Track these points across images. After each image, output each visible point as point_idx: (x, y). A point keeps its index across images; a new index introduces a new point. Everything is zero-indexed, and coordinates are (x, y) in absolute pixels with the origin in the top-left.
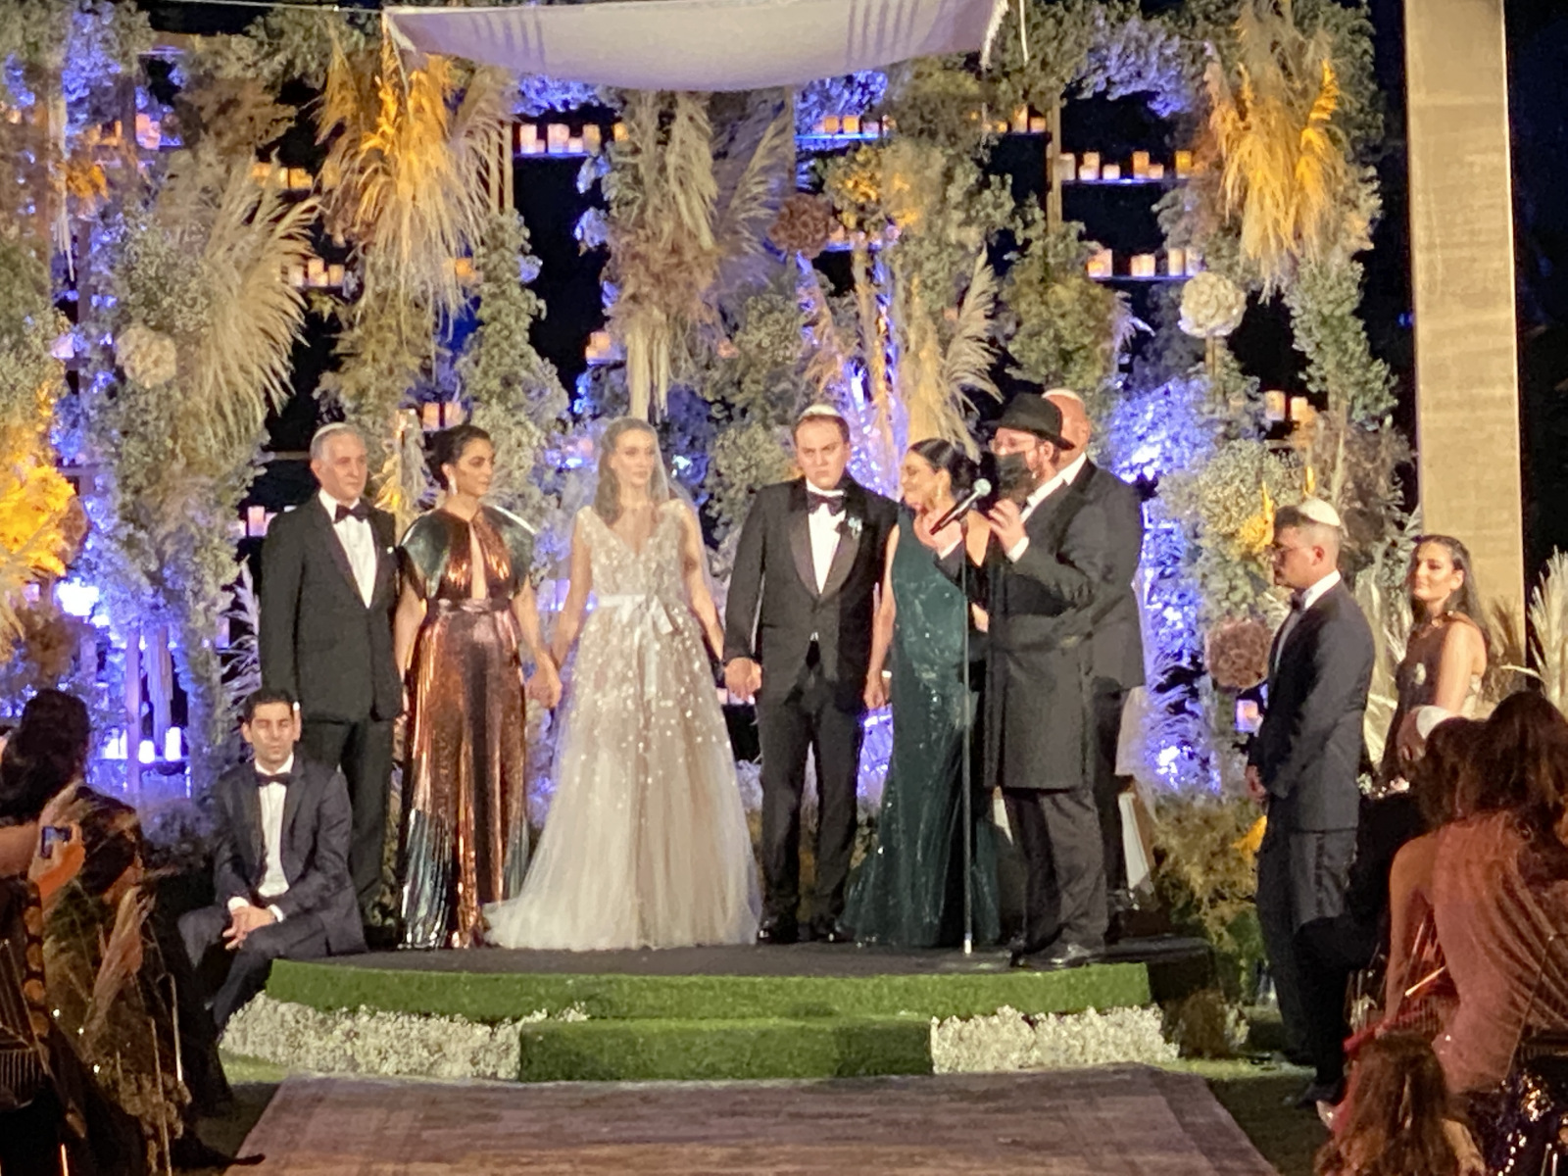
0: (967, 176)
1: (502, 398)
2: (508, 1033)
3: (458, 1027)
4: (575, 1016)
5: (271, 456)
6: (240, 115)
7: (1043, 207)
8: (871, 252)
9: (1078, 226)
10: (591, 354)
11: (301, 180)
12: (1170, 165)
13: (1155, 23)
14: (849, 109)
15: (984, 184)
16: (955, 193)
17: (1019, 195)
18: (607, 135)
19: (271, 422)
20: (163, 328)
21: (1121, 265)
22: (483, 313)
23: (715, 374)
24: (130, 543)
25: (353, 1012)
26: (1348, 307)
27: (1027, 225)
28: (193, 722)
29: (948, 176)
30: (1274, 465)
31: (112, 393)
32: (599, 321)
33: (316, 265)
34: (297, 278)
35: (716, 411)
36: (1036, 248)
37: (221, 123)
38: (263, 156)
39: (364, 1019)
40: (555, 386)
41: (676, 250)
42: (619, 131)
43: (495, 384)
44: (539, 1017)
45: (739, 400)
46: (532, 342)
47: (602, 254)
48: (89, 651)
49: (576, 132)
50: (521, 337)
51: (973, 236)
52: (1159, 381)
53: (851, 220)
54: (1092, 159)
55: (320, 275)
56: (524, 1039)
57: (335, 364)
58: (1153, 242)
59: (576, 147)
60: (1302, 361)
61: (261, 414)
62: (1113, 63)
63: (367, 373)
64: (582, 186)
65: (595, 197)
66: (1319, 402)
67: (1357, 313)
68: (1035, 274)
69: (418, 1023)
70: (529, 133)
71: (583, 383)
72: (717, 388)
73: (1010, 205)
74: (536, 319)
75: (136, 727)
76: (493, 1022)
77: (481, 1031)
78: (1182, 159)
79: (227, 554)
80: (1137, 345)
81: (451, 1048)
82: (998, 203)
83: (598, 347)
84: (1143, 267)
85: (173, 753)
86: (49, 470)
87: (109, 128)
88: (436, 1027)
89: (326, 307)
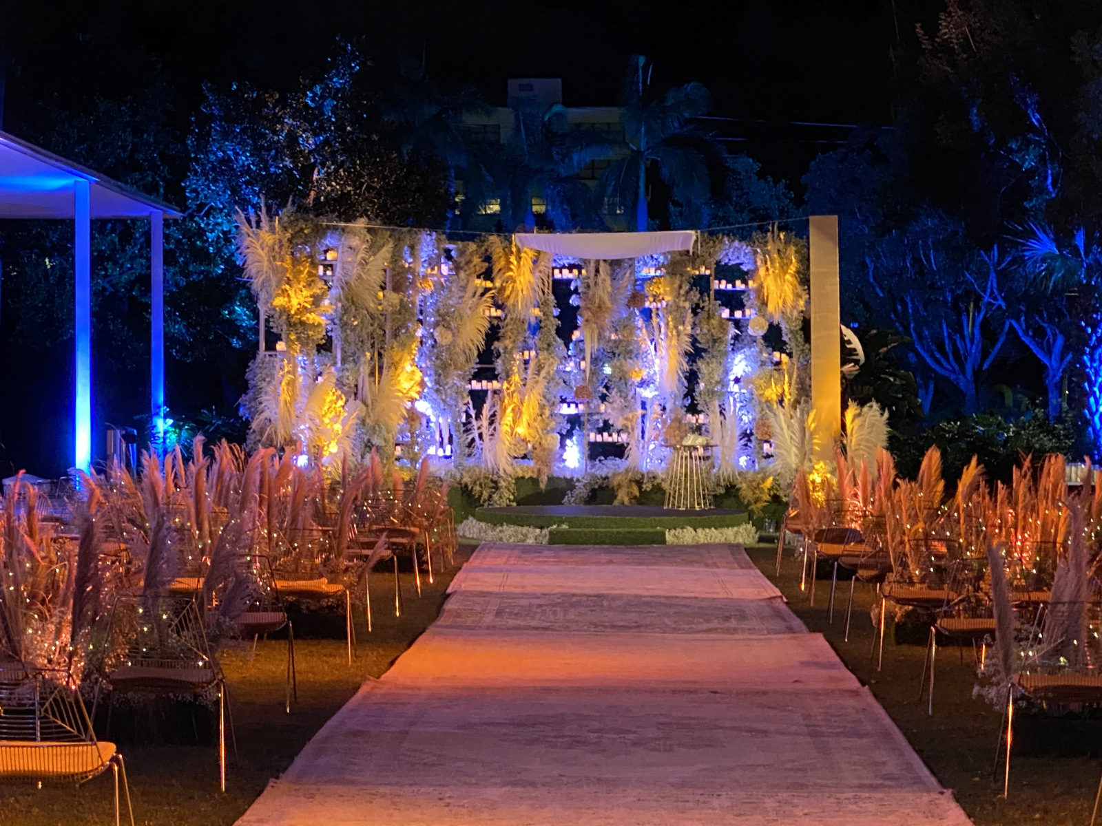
0: (686, 287)
1: (547, 350)
2: (545, 531)
3: (531, 529)
4: (565, 527)
5: (479, 366)
6: (471, 265)
7: (709, 297)
8: (658, 309)
9: (719, 302)
10: (574, 338)
11: (489, 284)
12: (747, 284)
13: (743, 243)
14: (652, 266)
15: (691, 289)
16: (682, 292)
17: (701, 293)
18: (580, 273)
19: (479, 355)
20: (448, 328)
21: (732, 314)
22: (542, 325)
23: (610, 344)
24: (437, 391)
25: (502, 525)
26: (798, 328)
27: (703, 302)
28: (454, 443)
29: (680, 287)
30: (776, 374)
31: (433, 347)
32: (576, 327)
33: (493, 310)
34: (487, 313)
35: (610, 355)
36: (706, 309)
37: (466, 268)
38: (478, 277)
39: (505, 527)
40: (563, 347)
41: (600, 307)
42: (584, 272)
43: (545, 346)
44: (555, 527)
45: (617, 352)
46: (557, 333)
47: (578, 307)
48: (424, 422)
49: (571, 272)
50: (553, 332)
51: (687, 305)
52: (742, 348)
53: (651, 299)
54: (724, 282)
55: (495, 312)
56: (551, 533)
57: (498, 339)
58: (741, 306)
59: (570, 276)
60: (785, 343)
61: (476, 353)
62: (730, 254)
63: (507, 342)
64: (572, 288)
65: (576, 291)
66: (790, 355)
67: (801, 329)
68: (706, 315)
69: (520, 528)
70: (557, 271)
71: (571, 346)
72: (611, 348)
73: (698, 296)
74: (558, 327)
75: (438, 444)
76: (541, 528)
77: (538, 531)
78: (750, 283)
79: (465, 394)
80: (736, 337)
81: (530, 535)
82: (695, 295)
83: (576, 335)
84: (738, 314)
85: (448, 453)
86: (414, 368)
87: (433, 269)
88: (525, 530)
89: (495, 322)
